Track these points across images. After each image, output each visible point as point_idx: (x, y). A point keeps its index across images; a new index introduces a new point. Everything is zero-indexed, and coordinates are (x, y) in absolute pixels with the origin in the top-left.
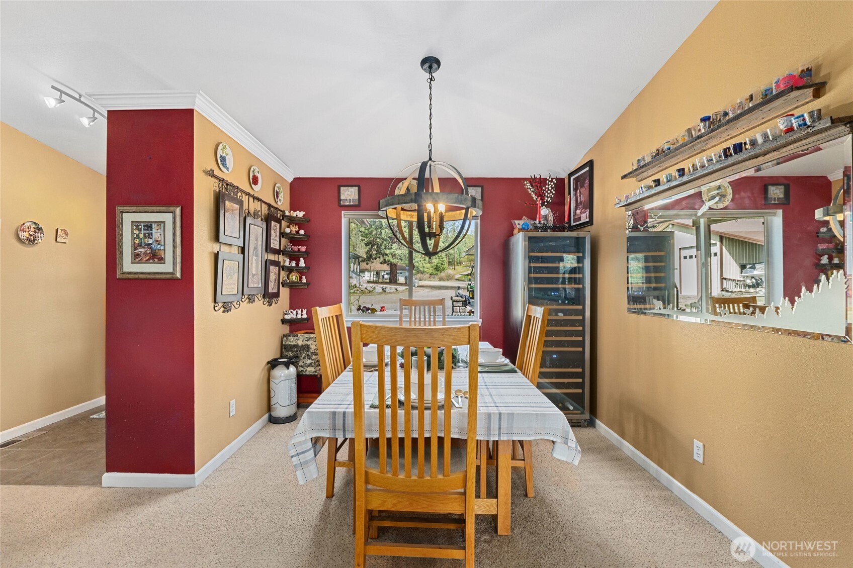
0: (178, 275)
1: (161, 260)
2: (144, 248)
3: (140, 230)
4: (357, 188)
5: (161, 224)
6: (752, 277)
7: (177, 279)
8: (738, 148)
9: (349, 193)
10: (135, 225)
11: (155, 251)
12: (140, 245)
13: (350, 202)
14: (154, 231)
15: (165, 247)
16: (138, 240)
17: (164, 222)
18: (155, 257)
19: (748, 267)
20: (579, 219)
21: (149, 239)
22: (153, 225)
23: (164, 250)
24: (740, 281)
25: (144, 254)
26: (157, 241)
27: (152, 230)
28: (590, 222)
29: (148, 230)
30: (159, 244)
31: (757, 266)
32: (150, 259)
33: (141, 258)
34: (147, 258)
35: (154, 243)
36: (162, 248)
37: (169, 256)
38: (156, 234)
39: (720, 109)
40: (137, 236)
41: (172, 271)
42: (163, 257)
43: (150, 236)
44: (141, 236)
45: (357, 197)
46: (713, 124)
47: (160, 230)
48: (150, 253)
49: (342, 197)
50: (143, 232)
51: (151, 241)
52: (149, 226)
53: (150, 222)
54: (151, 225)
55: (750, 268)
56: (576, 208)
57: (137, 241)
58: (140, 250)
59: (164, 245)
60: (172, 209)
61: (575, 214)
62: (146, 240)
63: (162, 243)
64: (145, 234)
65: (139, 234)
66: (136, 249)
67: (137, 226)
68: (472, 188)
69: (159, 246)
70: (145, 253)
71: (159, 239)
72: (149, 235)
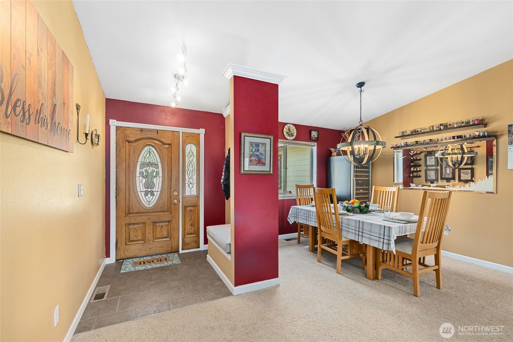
0: (272, 172)
1: (264, 164)
2: (255, 157)
7: (271, 175)
10: (251, 144)
11: (260, 159)
12: (253, 155)
14: (260, 148)
15: (265, 157)
16: (252, 152)
17: (265, 144)
18: (260, 162)
21: (257, 152)
22: (260, 144)
23: (265, 159)
25: (255, 160)
26: (261, 154)
27: (259, 147)
29: (257, 147)
30: (262, 155)
32: (258, 163)
33: (253, 162)
34: (256, 163)
35: (260, 155)
37: (267, 162)
38: (261, 149)
40: (251, 150)
41: (269, 170)
42: (264, 162)
44: (254, 150)
47: (263, 148)
48: (257, 160)
50: (254, 148)
51: (258, 154)
52: (257, 145)
53: (258, 143)
54: (259, 144)
58: (253, 158)
60: (269, 137)
62: (256, 152)
63: (264, 155)
64: (255, 149)
65: (252, 149)
66: (251, 157)
67: (251, 145)
68: (314, 131)
69: (262, 156)
71: (263, 153)
72: (257, 150)
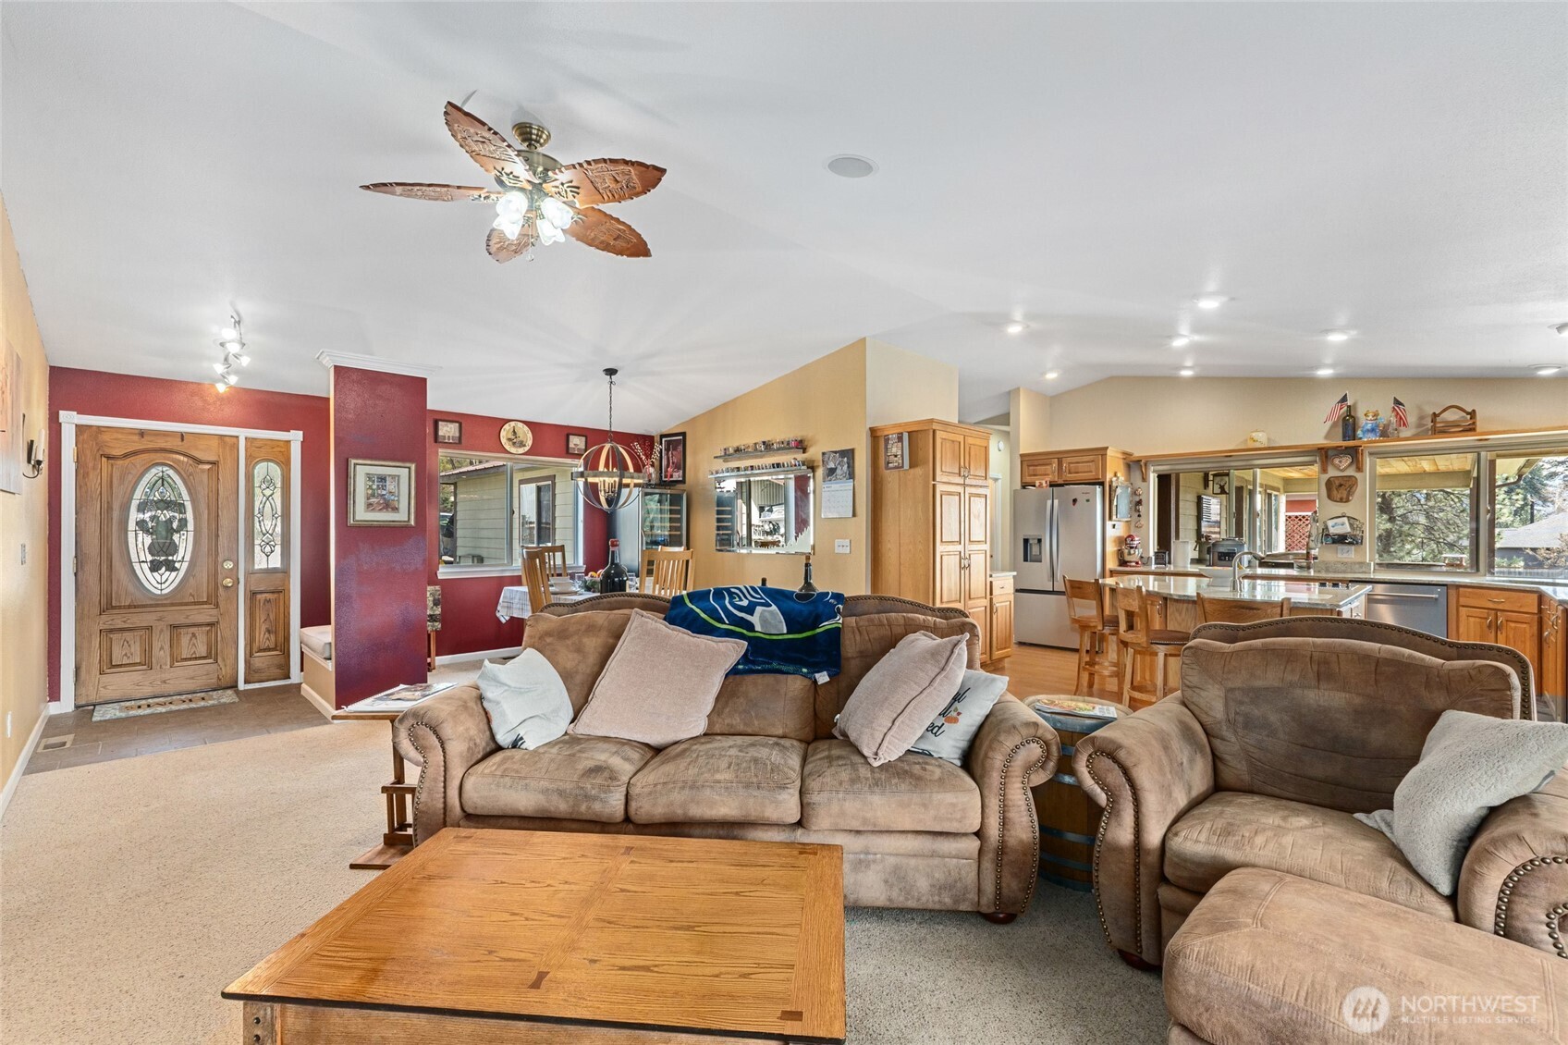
0: (412, 523)
1: (396, 509)
2: (377, 498)
3: (374, 481)
4: (457, 424)
5: (396, 478)
6: (770, 522)
7: (411, 527)
8: (778, 465)
9: (448, 429)
10: (369, 477)
11: (389, 501)
12: (373, 495)
13: (449, 439)
14: (388, 483)
15: (399, 499)
17: (399, 476)
18: (388, 506)
19: (766, 509)
20: (671, 476)
21: (382, 491)
22: (388, 477)
23: (398, 501)
24: (759, 526)
26: (391, 493)
27: (386, 482)
28: (683, 482)
29: (381, 481)
30: (392, 495)
31: (775, 509)
32: (384, 508)
33: (374, 507)
34: (380, 507)
35: (388, 494)
36: (396, 499)
37: (403, 505)
38: (390, 486)
39: (770, 439)
40: (370, 487)
41: (406, 519)
42: (397, 506)
43: (384, 488)
44: (375, 487)
45: (457, 435)
46: (768, 446)
47: (394, 482)
48: (382, 503)
49: (441, 433)
50: (376, 483)
51: (384, 492)
52: (382, 479)
53: (385, 475)
54: (386, 477)
55: (768, 511)
56: (668, 466)
57: (370, 492)
58: (372, 500)
59: (398, 496)
60: (408, 465)
61: (666, 471)
62: (379, 491)
63: (396, 495)
64: (378, 486)
65: (373, 485)
66: (368, 499)
67: (371, 478)
68: (576, 436)
69: (393, 497)
70: (378, 503)
71: (394, 491)
72: (382, 487)
